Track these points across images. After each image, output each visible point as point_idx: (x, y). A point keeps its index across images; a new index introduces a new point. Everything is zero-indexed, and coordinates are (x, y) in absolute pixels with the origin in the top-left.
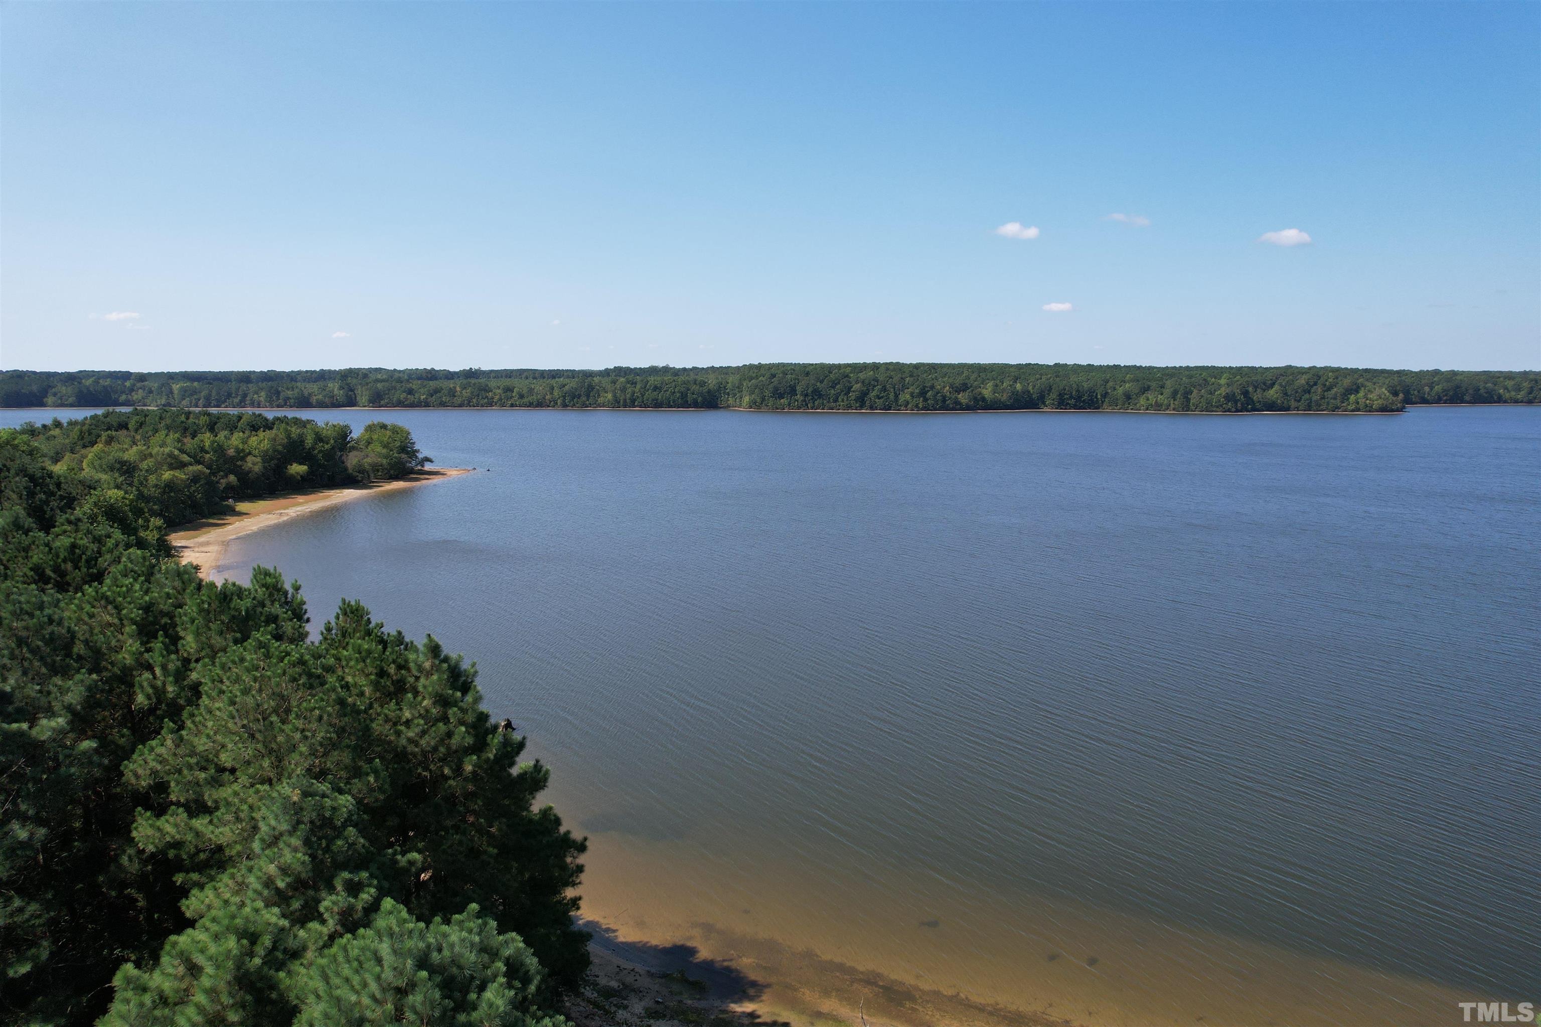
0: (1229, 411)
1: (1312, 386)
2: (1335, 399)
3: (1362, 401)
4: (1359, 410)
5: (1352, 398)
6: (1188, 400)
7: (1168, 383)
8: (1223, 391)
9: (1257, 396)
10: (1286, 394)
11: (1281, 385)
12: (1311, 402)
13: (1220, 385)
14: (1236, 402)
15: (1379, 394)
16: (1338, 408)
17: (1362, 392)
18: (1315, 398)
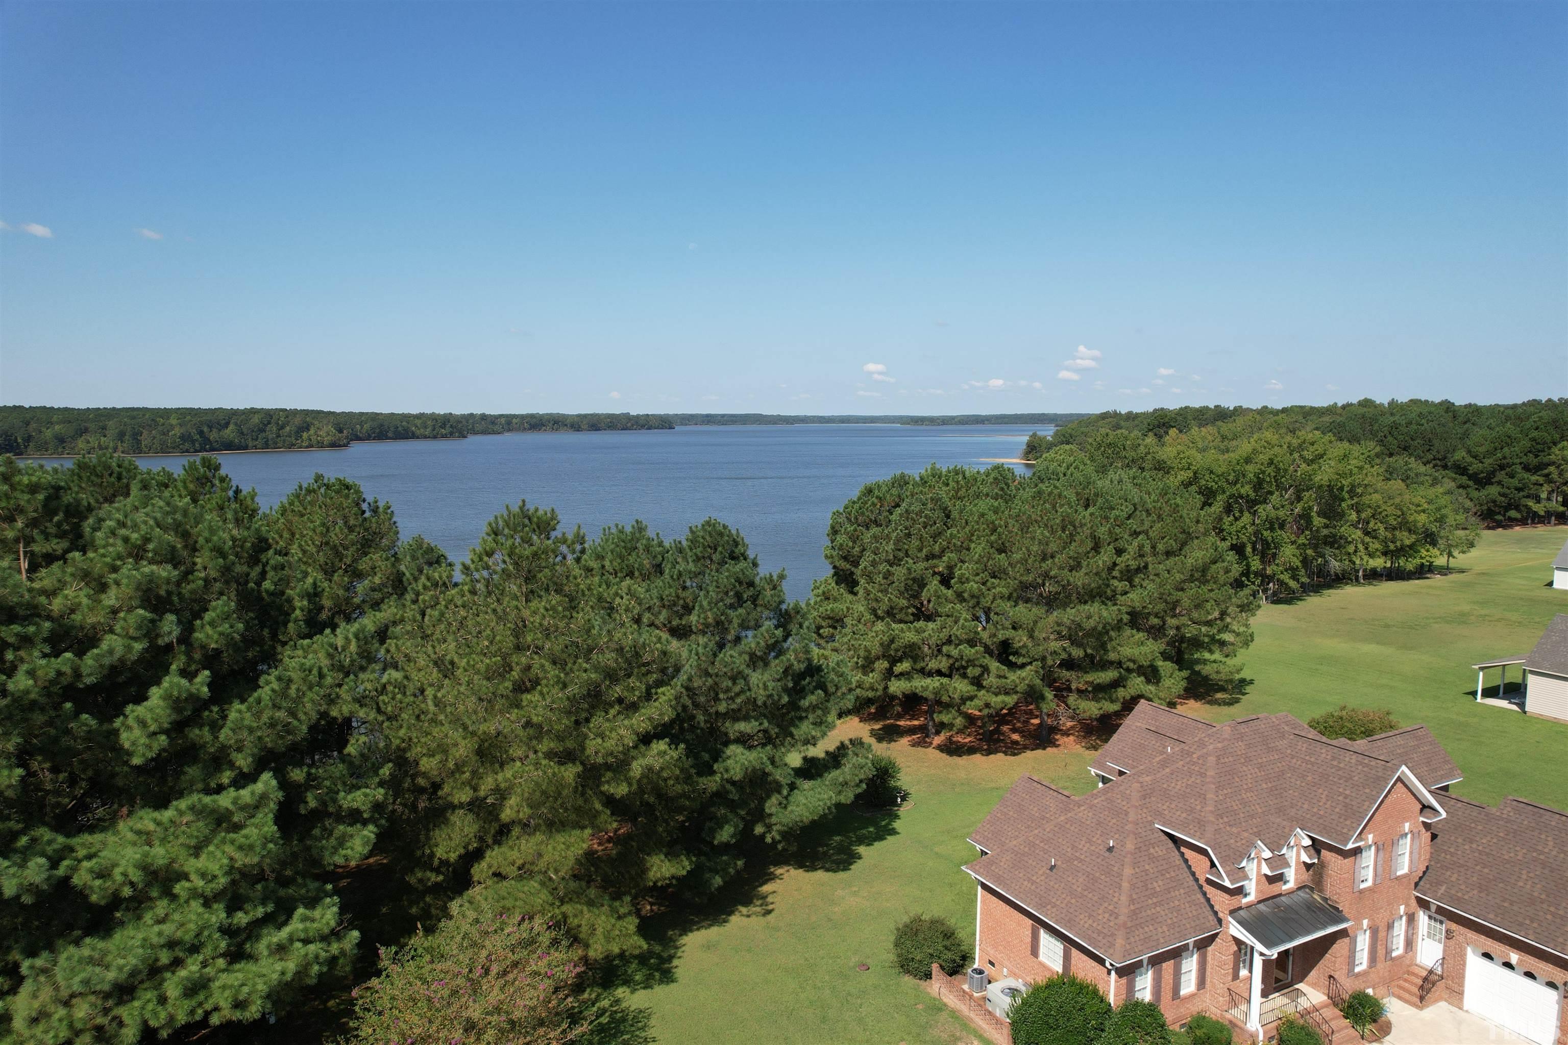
0: (187, 451)
1: (266, 425)
2: (290, 436)
3: (313, 438)
4: (312, 446)
5: (305, 435)
6: (139, 442)
7: (111, 424)
8: (177, 431)
9: (213, 435)
10: (242, 433)
11: (236, 424)
12: (267, 440)
13: (172, 427)
14: (193, 442)
15: (326, 432)
16: (293, 445)
17: (312, 432)
18: (270, 436)
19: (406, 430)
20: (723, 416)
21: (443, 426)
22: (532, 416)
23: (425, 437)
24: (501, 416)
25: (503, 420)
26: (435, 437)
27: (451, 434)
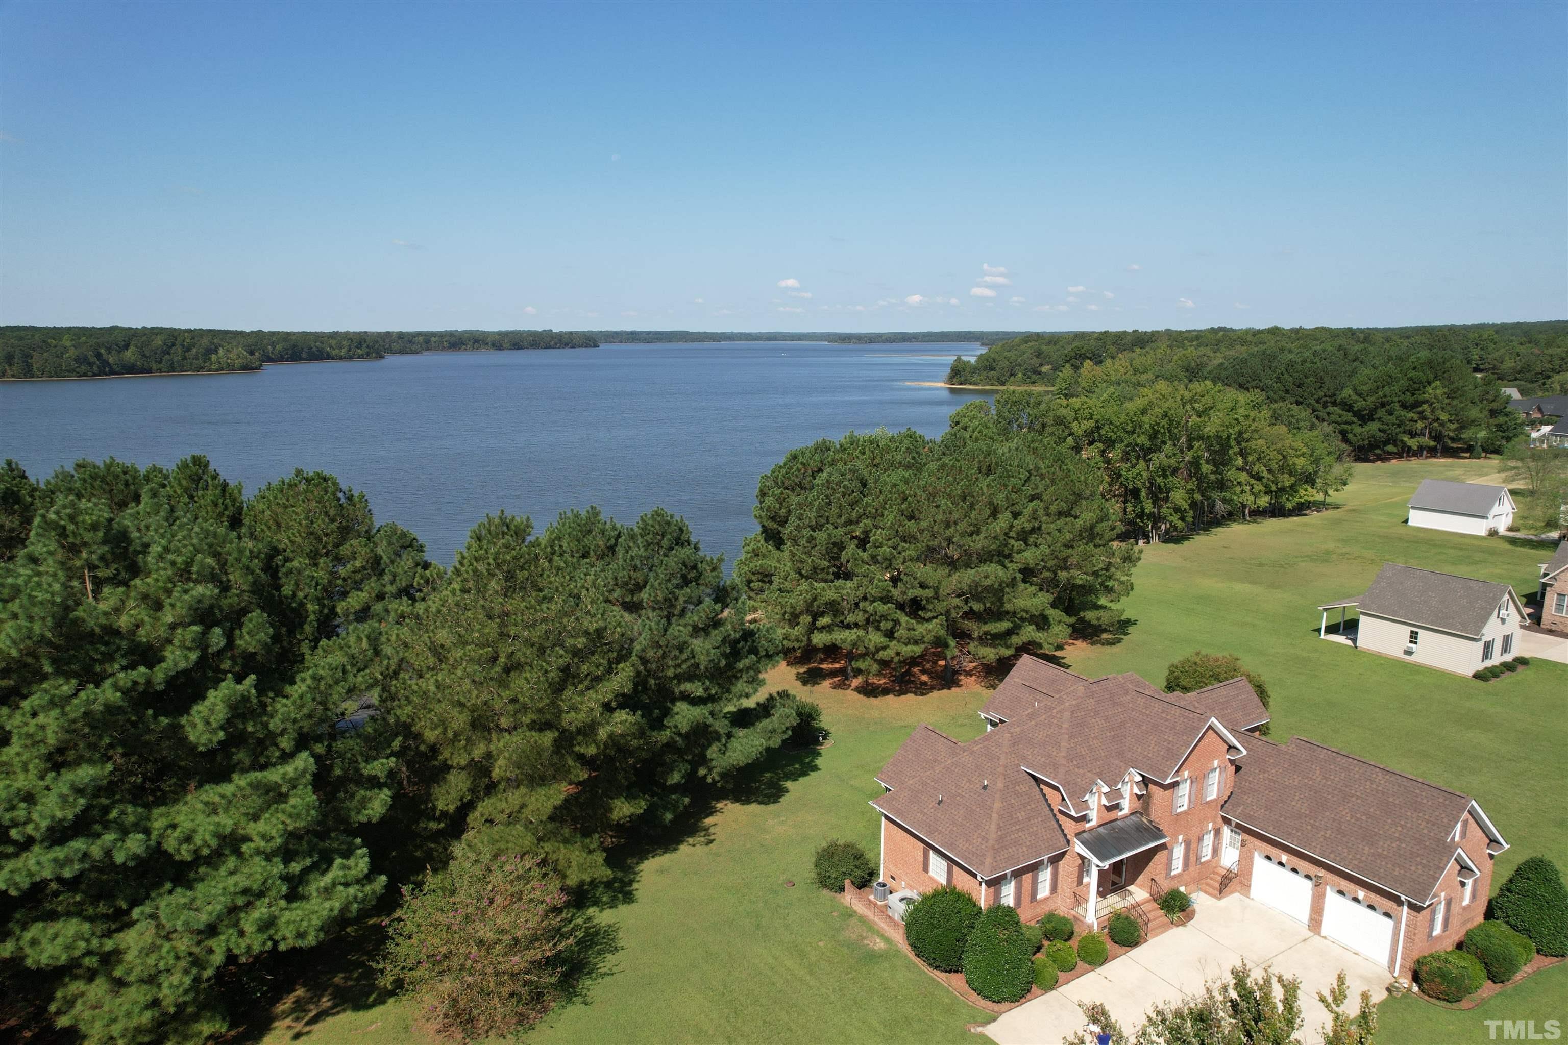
0: (84, 375)
1: (171, 347)
2: (197, 359)
3: (223, 360)
4: (222, 369)
5: (214, 357)
6: (29, 365)
8: (72, 353)
9: (112, 359)
10: (144, 355)
11: (136, 347)
12: (173, 363)
13: (66, 349)
14: (89, 365)
15: (237, 354)
16: (202, 368)
17: (221, 351)
18: (176, 359)
19: (320, 351)
20: (649, 333)
21: (359, 346)
22: (451, 334)
23: (341, 358)
24: (419, 334)
25: (421, 339)
26: (351, 358)
27: (368, 354)
